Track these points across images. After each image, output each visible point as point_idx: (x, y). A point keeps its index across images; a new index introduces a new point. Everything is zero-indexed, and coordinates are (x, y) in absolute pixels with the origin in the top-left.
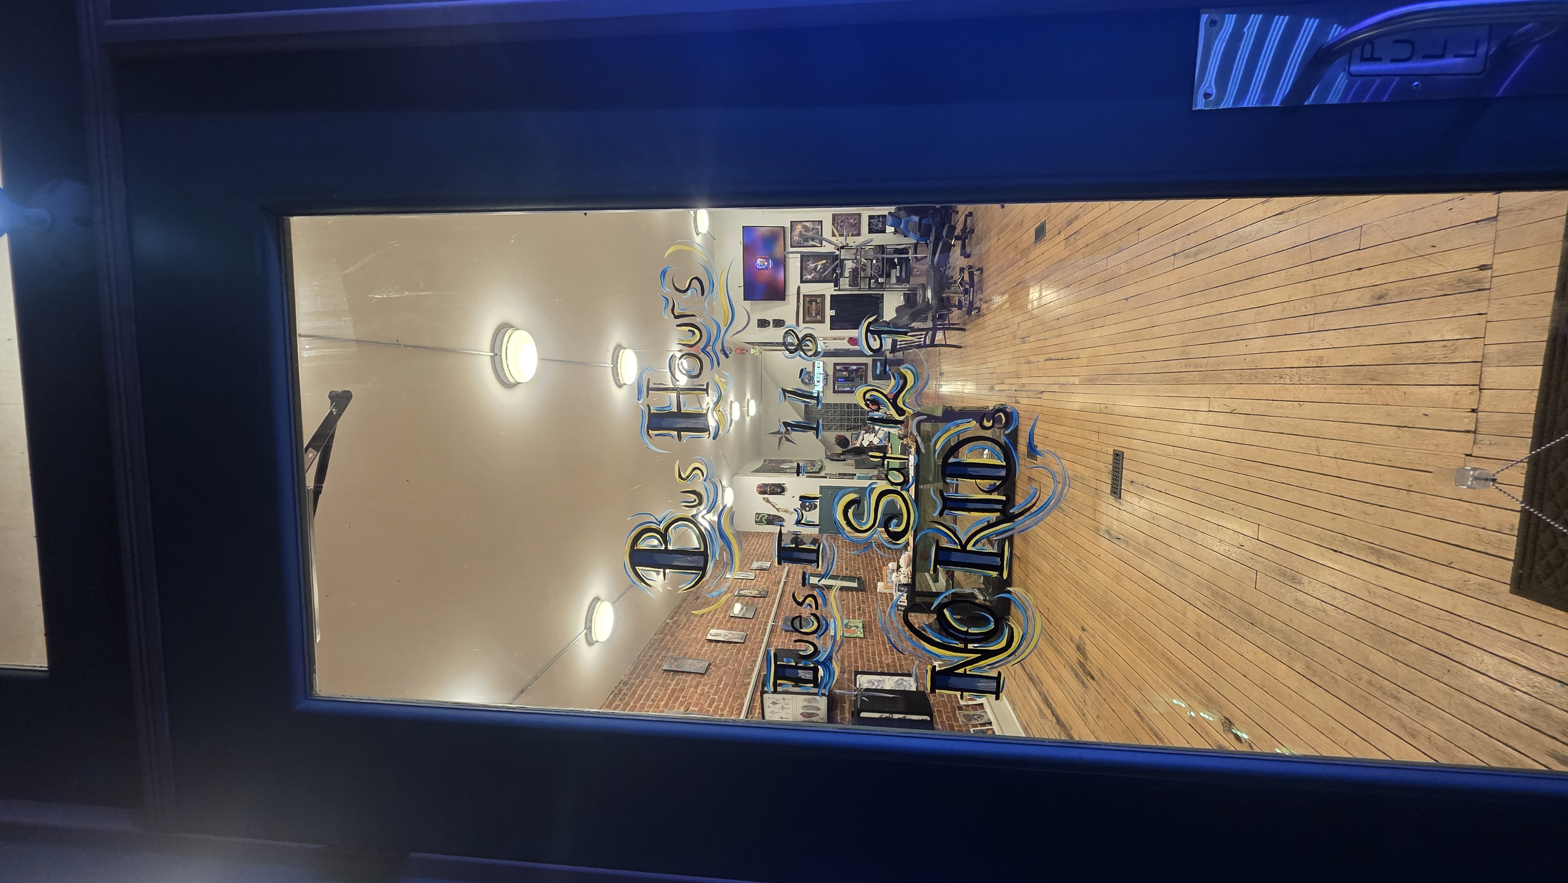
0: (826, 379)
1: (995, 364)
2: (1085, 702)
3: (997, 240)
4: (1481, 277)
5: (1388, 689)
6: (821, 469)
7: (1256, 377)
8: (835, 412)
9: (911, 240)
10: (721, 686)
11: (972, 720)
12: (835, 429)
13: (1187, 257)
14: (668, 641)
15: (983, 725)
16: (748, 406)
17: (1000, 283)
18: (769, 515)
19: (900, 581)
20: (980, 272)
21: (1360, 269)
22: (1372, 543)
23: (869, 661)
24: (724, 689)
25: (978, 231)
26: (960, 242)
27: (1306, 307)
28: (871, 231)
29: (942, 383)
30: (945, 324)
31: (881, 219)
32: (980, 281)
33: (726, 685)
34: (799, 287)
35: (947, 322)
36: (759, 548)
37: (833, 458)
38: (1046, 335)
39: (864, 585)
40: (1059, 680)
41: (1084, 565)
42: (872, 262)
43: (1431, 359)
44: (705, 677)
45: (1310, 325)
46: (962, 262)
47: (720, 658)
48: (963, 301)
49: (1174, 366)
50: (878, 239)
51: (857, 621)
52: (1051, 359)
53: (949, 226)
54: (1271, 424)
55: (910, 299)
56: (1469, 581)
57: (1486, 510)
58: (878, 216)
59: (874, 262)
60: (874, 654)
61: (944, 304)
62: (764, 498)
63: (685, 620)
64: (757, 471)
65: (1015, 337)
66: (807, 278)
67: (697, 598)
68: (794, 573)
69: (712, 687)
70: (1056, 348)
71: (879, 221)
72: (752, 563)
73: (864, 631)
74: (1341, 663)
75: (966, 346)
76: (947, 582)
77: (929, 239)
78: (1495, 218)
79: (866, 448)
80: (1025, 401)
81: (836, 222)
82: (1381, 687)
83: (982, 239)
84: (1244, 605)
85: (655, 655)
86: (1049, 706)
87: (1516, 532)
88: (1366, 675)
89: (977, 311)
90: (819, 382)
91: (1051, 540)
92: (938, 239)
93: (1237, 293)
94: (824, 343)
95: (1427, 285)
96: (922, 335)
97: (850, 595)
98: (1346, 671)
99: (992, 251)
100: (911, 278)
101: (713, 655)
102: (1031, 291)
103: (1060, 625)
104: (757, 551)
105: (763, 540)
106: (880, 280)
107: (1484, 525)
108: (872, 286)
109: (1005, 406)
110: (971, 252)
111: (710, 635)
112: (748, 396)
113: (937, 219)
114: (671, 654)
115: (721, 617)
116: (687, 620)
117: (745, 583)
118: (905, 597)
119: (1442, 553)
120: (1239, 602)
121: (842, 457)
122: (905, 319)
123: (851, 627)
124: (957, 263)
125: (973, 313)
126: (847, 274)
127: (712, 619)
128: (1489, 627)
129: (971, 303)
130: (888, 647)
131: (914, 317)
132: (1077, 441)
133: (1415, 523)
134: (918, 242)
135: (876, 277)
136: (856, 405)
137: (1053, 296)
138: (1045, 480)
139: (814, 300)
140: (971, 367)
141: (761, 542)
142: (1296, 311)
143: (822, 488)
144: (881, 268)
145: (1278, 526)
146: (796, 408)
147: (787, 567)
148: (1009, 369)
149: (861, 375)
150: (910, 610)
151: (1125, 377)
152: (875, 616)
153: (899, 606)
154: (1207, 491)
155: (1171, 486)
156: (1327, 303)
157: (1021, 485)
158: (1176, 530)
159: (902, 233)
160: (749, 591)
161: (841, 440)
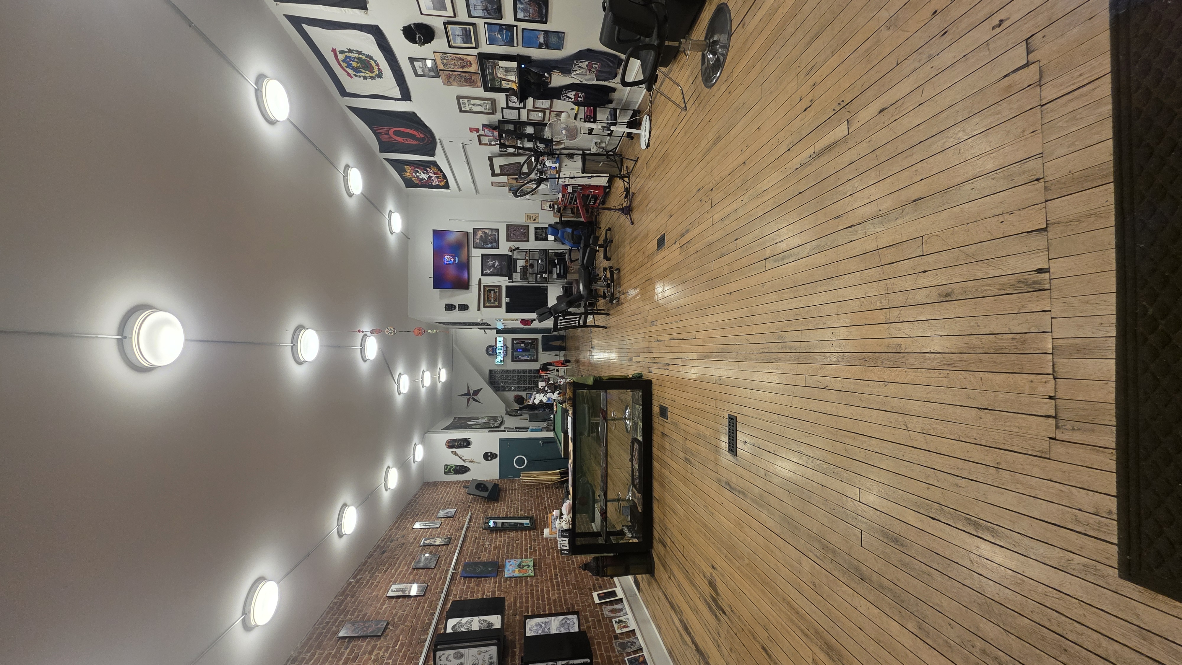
0: (506, 349)
1: (633, 341)
2: (718, 634)
3: (629, 248)
4: (1040, 279)
5: (1003, 660)
6: (501, 424)
7: (843, 359)
8: (513, 376)
9: (566, 247)
10: (397, 648)
11: (626, 648)
12: (514, 390)
13: (776, 261)
14: (347, 603)
15: (635, 652)
16: (439, 374)
17: (633, 280)
18: (457, 466)
19: (563, 527)
20: (618, 271)
21: (926, 271)
22: (968, 514)
23: (538, 599)
24: (400, 650)
25: (616, 242)
26: (603, 249)
27: (881, 303)
28: (537, 239)
29: (594, 354)
30: (594, 310)
31: (544, 230)
32: (619, 278)
33: (402, 645)
34: (480, 280)
35: (595, 308)
36: (446, 496)
37: (511, 413)
38: (670, 320)
39: (535, 524)
40: (696, 611)
41: (710, 510)
42: (538, 262)
43: (1002, 349)
44: (382, 639)
45: (886, 317)
46: (605, 264)
47: (398, 615)
48: (606, 293)
49: (774, 348)
50: (542, 245)
51: (529, 559)
52: (674, 339)
54: (861, 400)
55: (567, 290)
56: (1072, 560)
57: (1079, 492)
58: (542, 228)
59: (540, 262)
60: (542, 591)
61: (592, 296)
62: (452, 452)
63: (368, 578)
64: (448, 428)
65: (646, 321)
66: (487, 272)
67: (384, 552)
68: (476, 518)
69: (386, 650)
70: (677, 330)
71: (543, 232)
72: (438, 512)
73: (534, 569)
74: (952, 628)
75: (610, 327)
76: (602, 522)
78: (1045, 230)
79: (537, 405)
80: (656, 371)
81: (509, 231)
82: (996, 658)
83: (618, 247)
84: (853, 560)
85: (332, 620)
86: (689, 634)
87: (1115, 517)
88: (979, 643)
89: (617, 300)
90: (500, 353)
91: (682, 487)
92: (586, 246)
93: (819, 289)
94: (503, 323)
95: (990, 285)
96: (576, 318)
97: (523, 535)
98: (957, 636)
99: (626, 256)
100: (568, 275)
101: (393, 612)
102: (657, 286)
103: (694, 562)
104: (444, 500)
105: (450, 488)
106: (545, 276)
107: (1079, 507)
108: (538, 280)
109: (641, 375)
110: (611, 257)
111: (392, 591)
112: (440, 365)
114: (350, 617)
115: (404, 569)
116: (370, 577)
117: (431, 533)
118: (567, 542)
119: (1038, 530)
120: (847, 557)
122: (563, 305)
123: (523, 566)
124: (601, 265)
125: (614, 302)
126: (519, 270)
128: (1102, 610)
129: (613, 295)
130: (555, 583)
131: (570, 304)
132: (698, 405)
133: (1008, 500)
135: (541, 273)
136: (530, 371)
137: (673, 290)
138: (675, 436)
139: (492, 290)
140: (614, 343)
141: (449, 490)
142: (872, 305)
143: (501, 440)
144: (545, 265)
145: (877, 490)
146: (481, 374)
147: (470, 513)
148: (642, 345)
149: (534, 347)
150: (571, 553)
151: (734, 355)
152: (544, 552)
153: (561, 550)
154: (810, 455)
155: (778, 448)
156: (900, 299)
157: (656, 438)
158: (786, 487)
159: (560, 241)
160: (433, 540)
161: (518, 399)
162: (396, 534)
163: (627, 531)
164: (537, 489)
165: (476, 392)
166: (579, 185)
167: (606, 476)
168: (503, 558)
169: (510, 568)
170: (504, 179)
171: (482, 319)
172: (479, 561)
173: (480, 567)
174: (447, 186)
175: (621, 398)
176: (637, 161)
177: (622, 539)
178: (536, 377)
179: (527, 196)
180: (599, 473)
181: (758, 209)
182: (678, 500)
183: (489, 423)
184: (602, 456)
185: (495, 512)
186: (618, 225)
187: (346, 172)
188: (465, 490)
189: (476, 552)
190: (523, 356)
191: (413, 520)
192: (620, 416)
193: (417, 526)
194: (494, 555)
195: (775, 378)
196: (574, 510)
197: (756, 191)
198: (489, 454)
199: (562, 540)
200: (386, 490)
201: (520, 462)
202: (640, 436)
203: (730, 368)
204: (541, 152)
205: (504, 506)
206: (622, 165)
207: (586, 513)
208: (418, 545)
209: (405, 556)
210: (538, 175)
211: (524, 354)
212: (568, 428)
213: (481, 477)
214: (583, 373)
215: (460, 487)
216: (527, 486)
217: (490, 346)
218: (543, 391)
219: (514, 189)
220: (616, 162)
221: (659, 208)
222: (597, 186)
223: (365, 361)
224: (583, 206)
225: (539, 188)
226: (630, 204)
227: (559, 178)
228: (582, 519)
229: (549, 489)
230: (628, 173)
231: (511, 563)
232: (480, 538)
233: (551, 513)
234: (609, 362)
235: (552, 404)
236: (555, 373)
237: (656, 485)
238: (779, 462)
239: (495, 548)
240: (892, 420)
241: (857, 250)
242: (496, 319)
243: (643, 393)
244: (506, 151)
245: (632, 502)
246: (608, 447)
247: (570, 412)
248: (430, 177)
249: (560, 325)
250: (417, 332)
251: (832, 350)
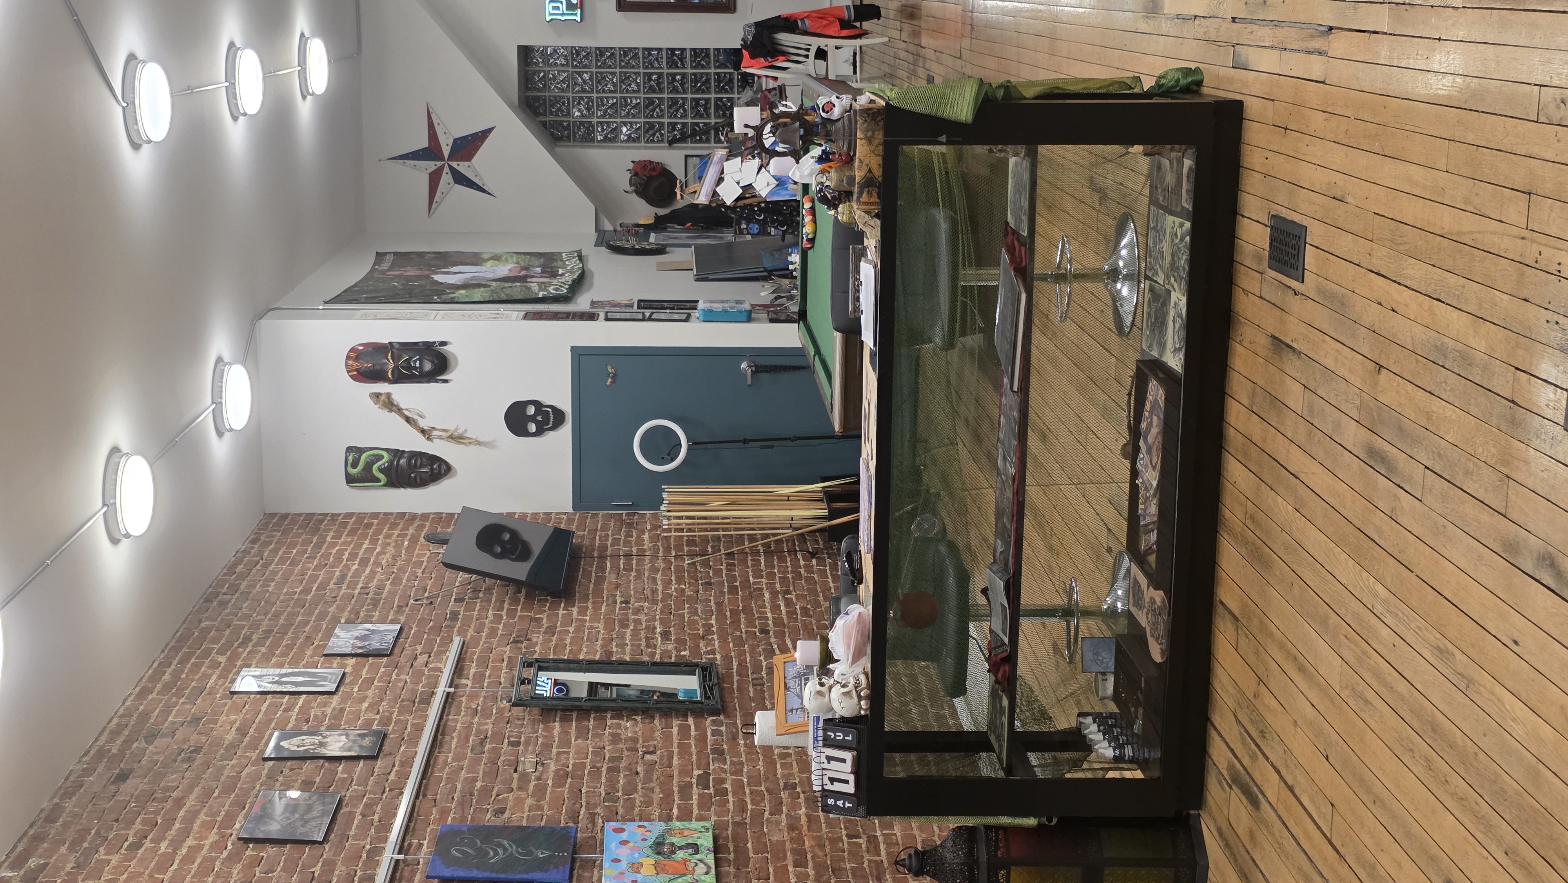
6: (579, 283)
8: (625, 79)
12: (630, 139)
16: (300, 61)
18: (397, 454)
19: (831, 710)
36: (357, 574)
37: (621, 240)
39: (721, 690)
41: (1462, 668)
51: (695, 825)
62: (376, 396)
63: (69, 867)
64: (349, 295)
67: (123, 777)
68: (483, 662)
72: (329, 633)
73: (717, 860)
76: (994, 695)
79: (732, 208)
80: (1265, 59)
91: (1345, 568)
97: (675, 730)
103: (1373, 867)
104: (352, 585)
105: (374, 541)
109: (1197, 78)
112: (302, 25)
115: (208, 842)
116: (78, 866)
117: (305, 709)
118: (848, 767)
121: (653, 237)
123: (673, 849)
127: (175, 852)
132: (1446, 220)
136: (699, 53)
138: (1328, 352)
141: (369, 551)
143: (579, 355)
146: (488, 67)
147: (457, 641)
150: (862, 809)
152: (757, 798)
153: (826, 793)
157: (1246, 362)
160: (316, 739)
161: (650, 178)
162: (166, 712)
163: (1100, 736)
164: (730, 555)
165: (468, 146)
167: (1018, 508)
168: (592, 817)
169: (623, 853)
172: (497, 822)
173: (501, 845)
175: (1099, 180)
177: (1076, 764)
178: (724, 85)
180: (989, 497)
182: (1324, 621)
183: (523, 279)
184: (1006, 424)
185: (561, 639)
188: (434, 548)
189: (486, 791)
191: (232, 660)
192: (1091, 261)
193: (248, 683)
194: (557, 803)
196: (879, 642)
198: (531, 410)
199: (829, 759)
200: (115, 541)
201: (661, 444)
202: (1176, 351)
205: (595, 618)
207: (929, 658)
208: (254, 755)
209: (208, 794)
212: (857, 310)
213: (498, 501)
215: (414, 540)
216: (691, 542)
228: (913, 678)
229: (782, 559)
231: (624, 836)
232: (499, 737)
233: (784, 650)
234: (1056, 19)
235: (794, 207)
236: (812, 65)
237: (1231, 557)
239: (561, 777)
243: (1197, 163)
245: (1123, 622)
246: (1033, 394)
247: (872, 243)
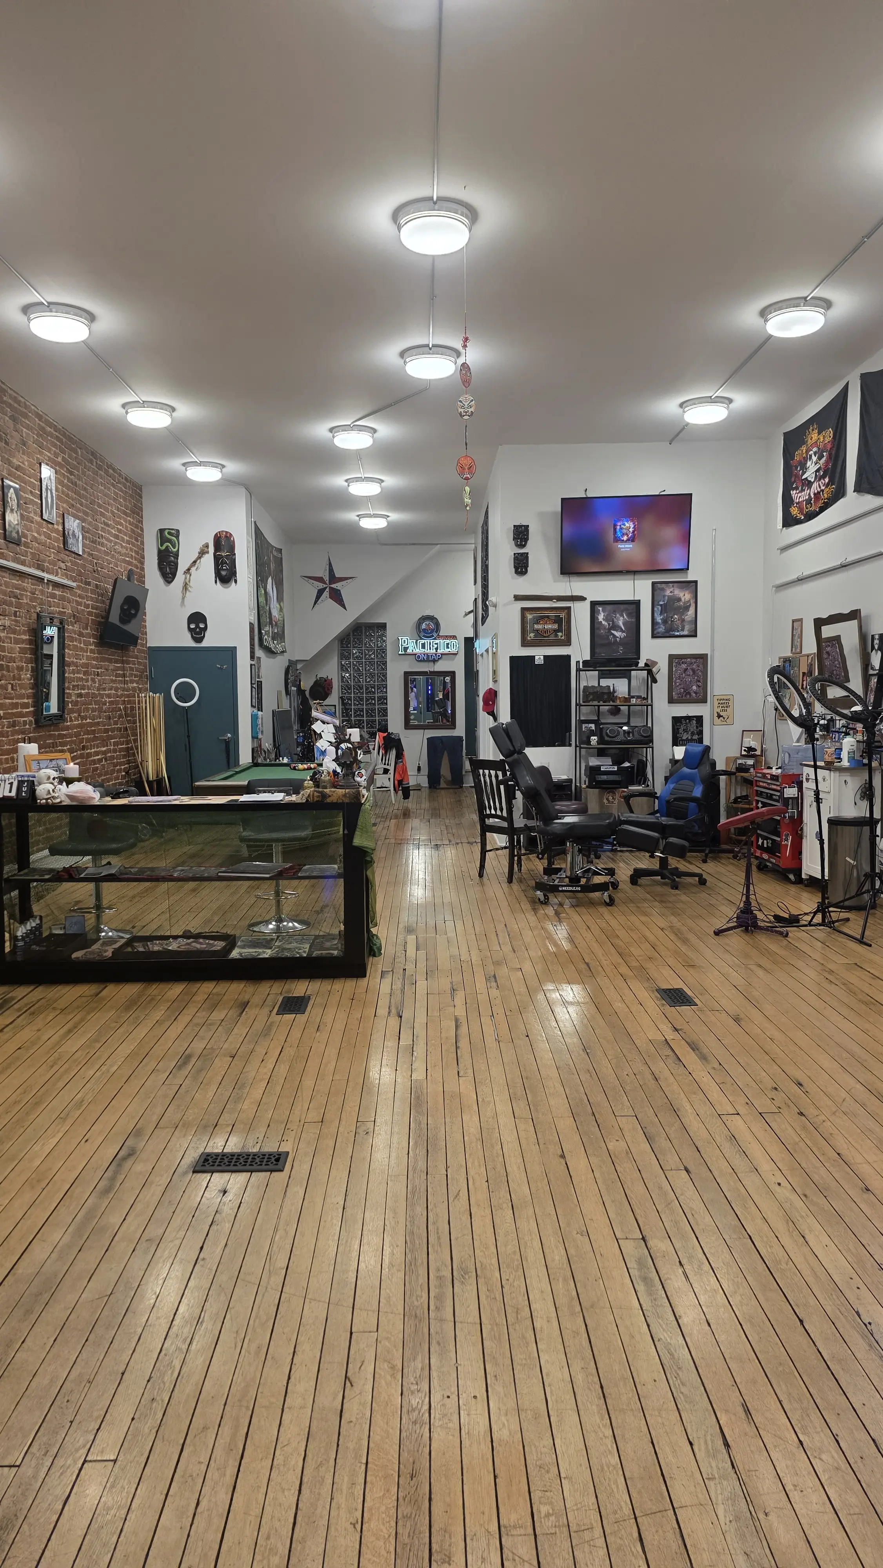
0: (432, 659)
1: (451, 934)
3: (662, 926)
6: (269, 651)
7: (415, 1423)
8: (372, 676)
9: (660, 786)
12: (343, 677)
13: (640, 1263)
16: (376, 515)
17: (588, 935)
18: (176, 555)
19: (40, 784)
20: (608, 901)
25: (675, 895)
26: (658, 867)
27: (548, 1515)
28: (676, 721)
29: (423, 849)
30: (520, 849)
31: (696, 737)
32: (592, 903)
34: (582, 599)
35: (523, 851)
36: (110, 533)
37: (291, 673)
38: (500, 1017)
39: (50, 725)
41: (72, 1114)
42: (626, 724)
45: (515, 1527)
46: (624, 872)
48: (558, 876)
49: (439, 1257)
50: (663, 732)
52: (457, 1027)
53: (683, 846)
54: (321, 1465)
55: (562, 790)
58: (701, 733)
59: (625, 728)
61: (553, 844)
62: (207, 546)
64: (258, 534)
65: (497, 963)
66: (600, 613)
68: (62, 598)
70: (477, 1036)
71: (693, 734)
72: (76, 517)
75: (482, 885)
76: (51, 871)
77: (662, 816)
79: (310, 729)
80: (385, 987)
81: (693, 660)
83: (664, 902)
89: (543, 898)
90: (423, 646)
91: (126, 1049)
92: (663, 830)
93: (576, 1366)
94: (487, 651)
96: (501, 810)
97: (26, 701)
99: (643, 919)
100: (597, 790)
102: (576, 987)
104: (103, 530)
105: (128, 542)
106: (594, 739)
108: (584, 726)
109: (377, 954)
110: (640, 886)
112: (394, 516)
113: (697, 828)
117: (33, 502)
118: (7, 794)
121: (294, 689)
122: (528, 780)
124: (621, 865)
125: (538, 892)
126: (604, 682)
129: (555, 889)
131: (531, 796)
132: (308, 1082)
134: (657, 798)
135: (599, 732)
136: (384, 713)
137: (569, 1024)
138: (240, 1031)
139: (560, 625)
140: (449, 895)
141: (123, 540)
142: (540, 1494)
143: (233, 651)
144: (616, 739)
145: (110, 1504)
146: (375, 608)
147: (74, 584)
148: (443, 956)
149: (436, 720)
151: (422, 1165)
154: (194, 1343)
155: (210, 1269)
156: (557, 1561)
157: (235, 989)
158: (121, 1287)
159: (672, 773)
160: (15, 507)
161: (324, 688)
162: (28, 427)
163: (29, 928)
164: (126, 729)
165: (337, 597)
166: (801, 814)
167: (156, 878)
170: (810, 646)
171: (495, 606)
174: (789, 521)
175: (326, 910)
176: (861, 941)
177: (12, 916)
178: (371, 724)
179: (772, 699)
180: (162, 864)
181: (760, 1221)
182: (97, 1040)
183: (271, 623)
184: (201, 870)
185: (76, 640)
186: (713, 901)
187: (813, 301)
188: (125, 573)
190: (417, 697)
191: (59, 464)
192: (286, 909)
193: (47, 472)
195: (370, 1261)
196: (78, 808)
197: (802, 1217)
198: (202, 626)
199: (11, 784)
200: (124, 406)
201: (185, 692)
202: (241, 954)
203: (393, 1155)
204: (875, 725)
205: (88, 658)
206: (850, 909)
207: (70, 837)
210: (822, 722)
211: (421, 699)
212: (259, 792)
213: (151, 608)
214: (380, 827)
215: (129, 563)
216: (133, 709)
217: (437, 625)
218: (340, 737)
219: (787, 668)
220: (857, 895)
221: (756, 993)
222: (800, 853)
223: (402, 354)
224: (753, 823)
225: (790, 722)
226: (761, 928)
227: (816, 767)
228: (59, 827)
229: (125, 757)
230: (833, 922)
232: (19, 605)
233: (73, 759)
234: (404, 884)
235: (312, 759)
236: (381, 767)
237: (130, 990)
238: (179, 1272)
240: (272, 1540)
241: (670, 1457)
242: (495, 636)
243: (335, 957)
244: (873, 648)
245: (94, 937)
246: (218, 883)
247: (294, 798)
248: (810, 484)
249: (484, 775)
250: (465, 462)
251: (436, 1397)
